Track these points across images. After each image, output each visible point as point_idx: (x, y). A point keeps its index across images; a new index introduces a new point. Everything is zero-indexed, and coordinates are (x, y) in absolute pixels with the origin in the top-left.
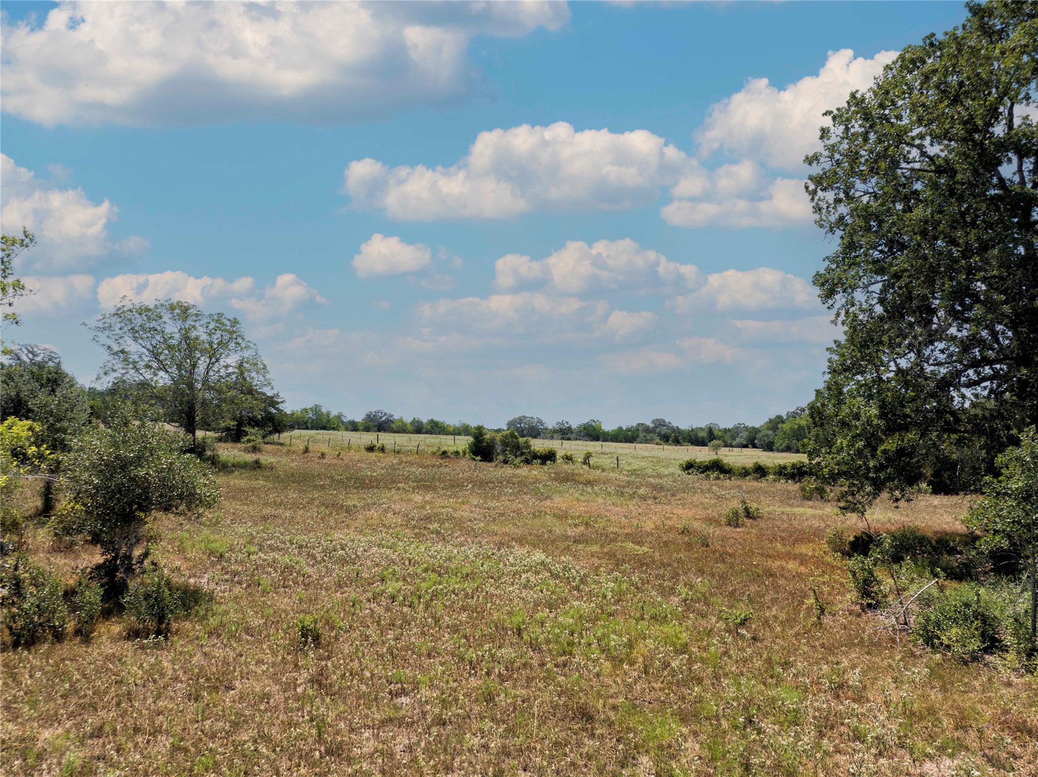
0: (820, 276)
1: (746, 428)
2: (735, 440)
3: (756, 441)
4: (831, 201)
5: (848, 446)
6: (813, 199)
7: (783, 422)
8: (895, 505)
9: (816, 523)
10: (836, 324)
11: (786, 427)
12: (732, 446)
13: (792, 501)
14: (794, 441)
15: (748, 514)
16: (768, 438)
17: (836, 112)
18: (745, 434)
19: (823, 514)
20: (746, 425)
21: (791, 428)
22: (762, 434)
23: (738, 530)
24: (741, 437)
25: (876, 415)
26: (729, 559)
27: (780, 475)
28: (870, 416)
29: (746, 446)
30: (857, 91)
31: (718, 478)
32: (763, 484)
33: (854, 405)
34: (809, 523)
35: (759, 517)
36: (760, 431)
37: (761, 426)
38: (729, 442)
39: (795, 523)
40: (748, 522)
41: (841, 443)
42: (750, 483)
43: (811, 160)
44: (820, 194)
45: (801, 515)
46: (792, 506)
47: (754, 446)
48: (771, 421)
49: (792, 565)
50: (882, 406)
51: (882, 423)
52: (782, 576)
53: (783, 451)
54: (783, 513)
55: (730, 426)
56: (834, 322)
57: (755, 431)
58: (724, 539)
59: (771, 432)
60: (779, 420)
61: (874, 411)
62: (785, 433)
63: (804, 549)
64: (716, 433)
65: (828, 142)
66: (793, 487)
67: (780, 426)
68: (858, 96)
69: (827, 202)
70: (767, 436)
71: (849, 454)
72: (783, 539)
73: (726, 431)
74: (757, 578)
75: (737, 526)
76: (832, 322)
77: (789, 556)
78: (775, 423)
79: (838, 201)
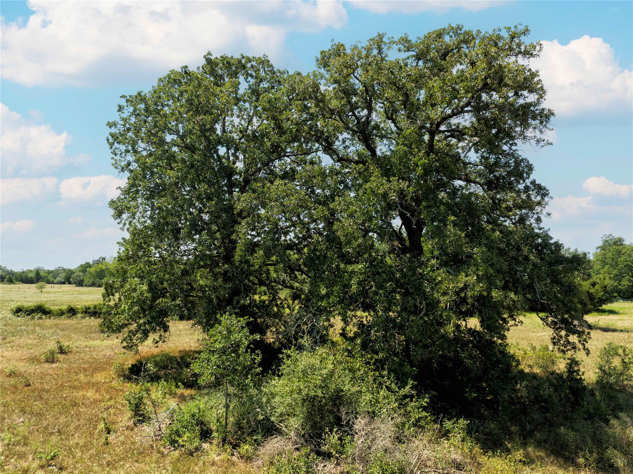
0: (114, 202)
1: (64, 270)
2: (56, 278)
3: (71, 280)
4: (123, 151)
5: (129, 309)
6: (111, 147)
7: (90, 267)
8: (156, 345)
9: (108, 353)
10: (123, 230)
11: (92, 270)
12: (53, 283)
13: (93, 335)
14: (97, 280)
15: (62, 351)
16: (80, 278)
17: (128, 97)
18: (63, 275)
19: (113, 344)
20: (64, 268)
21: (96, 270)
22: (75, 275)
23: (54, 365)
24: (60, 277)
25: (146, 290)
26: (45, 396)
27: (86, 313)
28: (142, 291)
29: (63, 283)
30: (142, 92)
31: (40, 318)
32: (73, 322)
33: (133, 283)
34: (104, 353)
35: (69, 352)
36: (74, 273)
37: (75, 269)
38: (51, 280)
39: (94, 354)
40: (61, 357)
41: (125, 307)
42: (65, 321)
43: (111, 125)
44: (116, 144)
45: (98, 347)
46: (93, 339)
47: (70, 283)
48: (82, 266)
49: (91, 394)
50: (150, 284)
51: (149, 295)
52: (83, 404)
53: (89, 286)
54: (86, 346)
55: (52, 268)
56: (122, 229)
57: (71, 272)
58: (42, 376)
59: (81, 274)
60: (88, 265)
61: (145, 287)
62: (91, 274)
63: (100, 377)
64: (42, 274)
65: (122, 115)
66: (95, 322)
67: (88, 269)
68: (142, 94)
69: (120, 151)
70: (79, 276)
71: (129, 315)
72: (85, 370)
73: (49, 272)
74: (64, 410)
75: (53, 362)
76: (121, 229)
77: (90, 385)
78: (85, 268)
79: (127, 151)
